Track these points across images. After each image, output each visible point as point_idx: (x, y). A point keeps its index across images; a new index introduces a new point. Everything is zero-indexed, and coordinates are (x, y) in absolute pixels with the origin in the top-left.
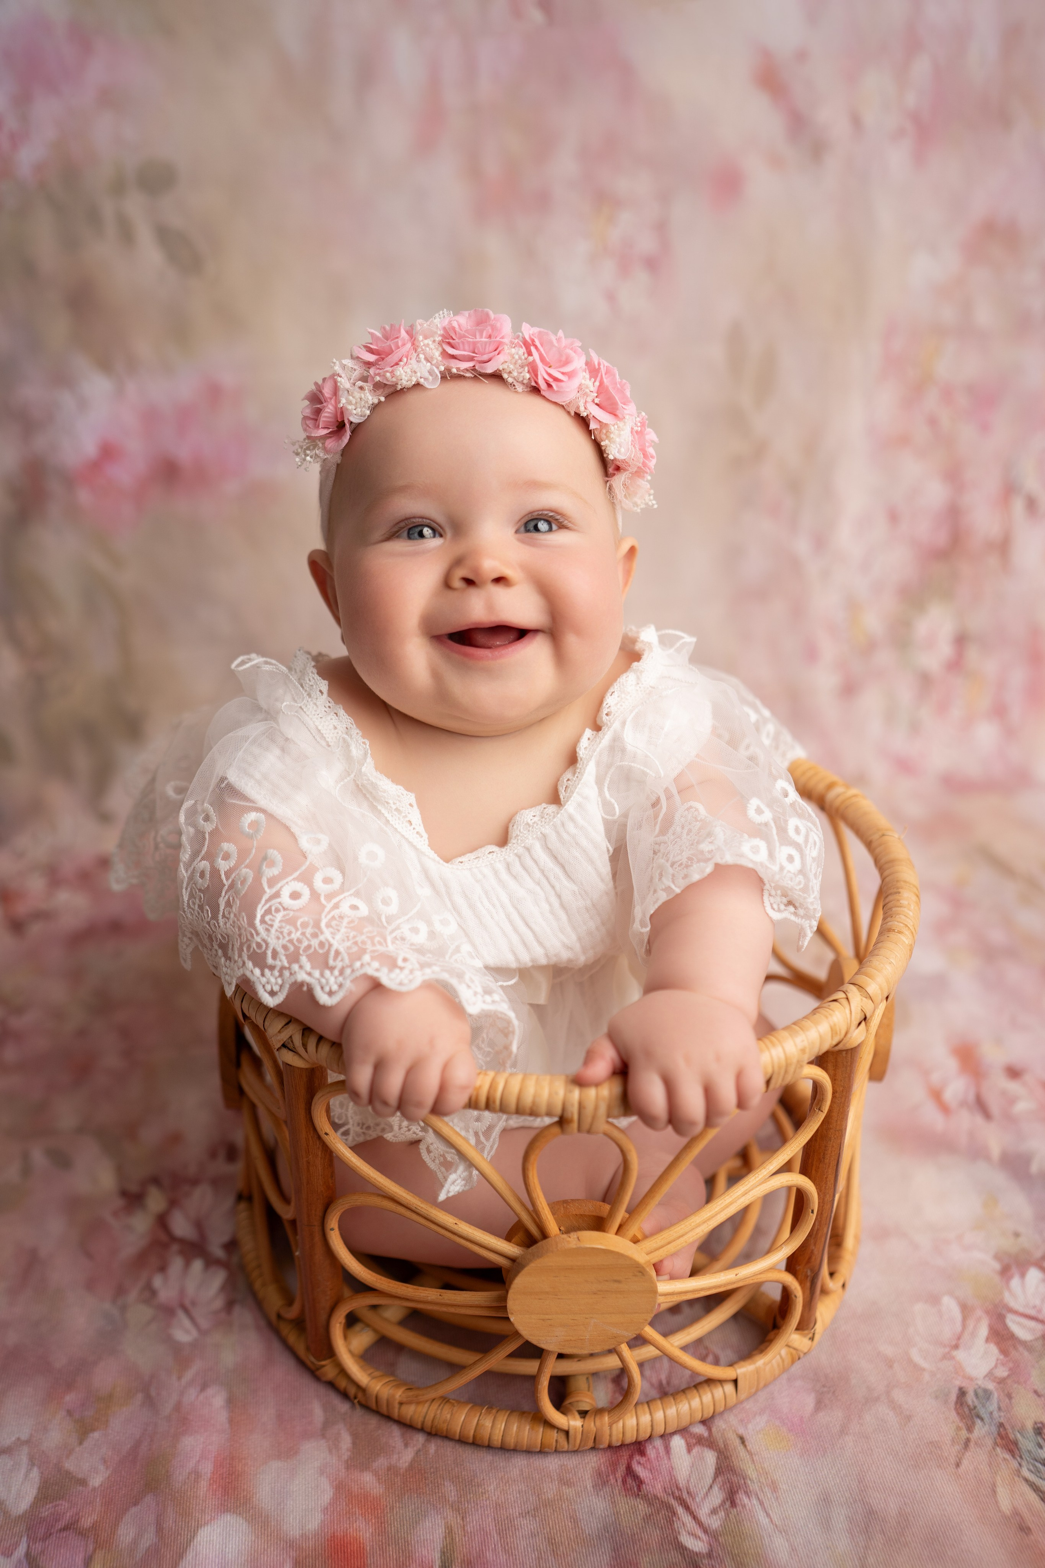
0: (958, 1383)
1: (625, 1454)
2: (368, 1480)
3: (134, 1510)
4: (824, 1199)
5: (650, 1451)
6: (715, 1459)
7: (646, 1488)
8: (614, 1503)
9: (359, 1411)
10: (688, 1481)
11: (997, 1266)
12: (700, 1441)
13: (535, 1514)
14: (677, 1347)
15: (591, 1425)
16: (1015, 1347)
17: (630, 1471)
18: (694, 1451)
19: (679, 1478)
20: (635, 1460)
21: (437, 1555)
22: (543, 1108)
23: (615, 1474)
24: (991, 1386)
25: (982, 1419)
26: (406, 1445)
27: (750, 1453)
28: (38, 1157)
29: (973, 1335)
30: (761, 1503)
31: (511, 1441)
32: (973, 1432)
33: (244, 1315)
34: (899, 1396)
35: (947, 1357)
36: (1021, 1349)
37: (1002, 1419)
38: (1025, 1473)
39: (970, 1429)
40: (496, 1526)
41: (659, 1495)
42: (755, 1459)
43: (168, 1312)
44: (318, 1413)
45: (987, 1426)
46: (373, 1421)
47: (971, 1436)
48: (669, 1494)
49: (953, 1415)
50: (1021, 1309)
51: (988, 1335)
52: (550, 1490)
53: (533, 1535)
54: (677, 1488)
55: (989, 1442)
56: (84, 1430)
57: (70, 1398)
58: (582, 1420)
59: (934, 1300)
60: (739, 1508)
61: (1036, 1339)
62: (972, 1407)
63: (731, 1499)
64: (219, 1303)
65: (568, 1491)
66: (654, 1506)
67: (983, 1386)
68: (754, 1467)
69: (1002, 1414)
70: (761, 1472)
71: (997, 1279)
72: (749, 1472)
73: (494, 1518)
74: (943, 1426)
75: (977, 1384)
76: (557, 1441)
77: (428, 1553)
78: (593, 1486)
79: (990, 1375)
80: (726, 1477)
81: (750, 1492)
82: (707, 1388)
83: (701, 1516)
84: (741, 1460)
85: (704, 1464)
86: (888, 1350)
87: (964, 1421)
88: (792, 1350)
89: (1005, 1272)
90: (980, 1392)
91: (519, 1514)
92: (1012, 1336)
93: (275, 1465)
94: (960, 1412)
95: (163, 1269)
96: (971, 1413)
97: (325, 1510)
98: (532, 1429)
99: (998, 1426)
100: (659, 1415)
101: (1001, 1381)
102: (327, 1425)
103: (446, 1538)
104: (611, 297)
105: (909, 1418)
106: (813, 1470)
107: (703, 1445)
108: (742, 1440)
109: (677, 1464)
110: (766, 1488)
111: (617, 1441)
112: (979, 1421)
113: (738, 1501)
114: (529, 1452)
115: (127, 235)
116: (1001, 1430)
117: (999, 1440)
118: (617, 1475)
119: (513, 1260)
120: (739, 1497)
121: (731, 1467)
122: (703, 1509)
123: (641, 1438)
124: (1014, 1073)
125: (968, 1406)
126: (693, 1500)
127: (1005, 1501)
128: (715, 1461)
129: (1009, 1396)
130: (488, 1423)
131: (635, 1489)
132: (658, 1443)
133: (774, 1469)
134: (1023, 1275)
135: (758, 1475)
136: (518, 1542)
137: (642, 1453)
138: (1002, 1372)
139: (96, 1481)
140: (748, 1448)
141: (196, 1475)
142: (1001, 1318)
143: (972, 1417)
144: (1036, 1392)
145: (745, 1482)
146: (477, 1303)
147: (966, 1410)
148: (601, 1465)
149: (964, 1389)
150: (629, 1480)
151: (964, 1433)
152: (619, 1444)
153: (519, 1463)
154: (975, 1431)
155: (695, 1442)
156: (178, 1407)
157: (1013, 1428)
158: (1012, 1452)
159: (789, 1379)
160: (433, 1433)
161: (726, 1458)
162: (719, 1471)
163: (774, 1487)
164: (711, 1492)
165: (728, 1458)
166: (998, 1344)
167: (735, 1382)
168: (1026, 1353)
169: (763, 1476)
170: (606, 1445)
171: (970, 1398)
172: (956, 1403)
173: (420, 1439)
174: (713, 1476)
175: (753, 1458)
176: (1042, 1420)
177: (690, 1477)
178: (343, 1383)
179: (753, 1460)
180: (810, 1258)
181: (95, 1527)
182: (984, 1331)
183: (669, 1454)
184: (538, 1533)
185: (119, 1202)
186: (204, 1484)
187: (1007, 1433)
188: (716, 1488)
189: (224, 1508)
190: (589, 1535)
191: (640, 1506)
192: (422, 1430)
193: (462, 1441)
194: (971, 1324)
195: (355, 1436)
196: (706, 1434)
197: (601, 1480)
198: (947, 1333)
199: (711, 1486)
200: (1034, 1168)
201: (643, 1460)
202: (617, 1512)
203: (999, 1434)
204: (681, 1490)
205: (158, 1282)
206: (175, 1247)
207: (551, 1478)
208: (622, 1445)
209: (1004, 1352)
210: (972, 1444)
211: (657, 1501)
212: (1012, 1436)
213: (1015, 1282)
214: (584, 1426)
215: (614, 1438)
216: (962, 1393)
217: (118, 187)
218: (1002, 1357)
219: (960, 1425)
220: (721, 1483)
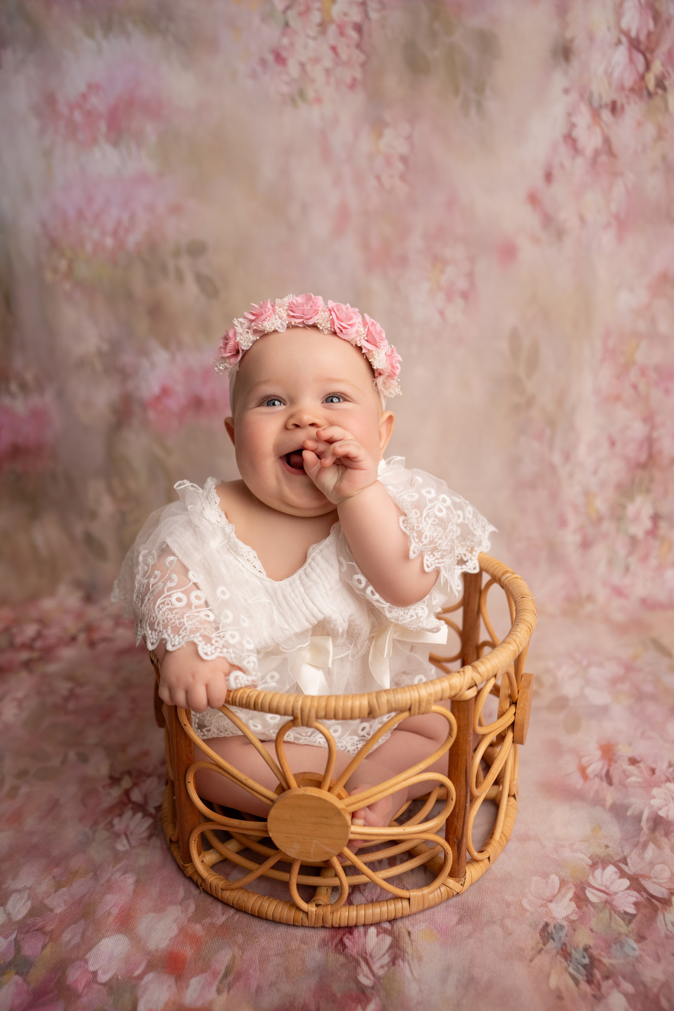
0: (546, 920)
1: (341, 932)
2: (198, 928)
3: (73, 926)
4: (460, 793)
5: (356, 933)
6: (391, 941)
7: (347, 951)
8: (327, 955)
9: (203, 895)
10: (372, 950)
11: (590, 862)
12: (385, 931)
13: (282, 956)
14: (381, 878)
15: (321, 910)
16: (587, 906)
17: (341, 941)
18: (380, 936)
19: (368, 948)
20: (346, 936)
21: (223, 969)
22: (282, 710)
23: (332, 942)
24: (565, 923)
25: (553, 939)
26: (223, 914)
27: (412, 941)
28: (72, 755)
29: (563, 896)
30: (410, 966)
31: (277, 916)
32: (546, 945)
33: (156, 842)
34: (508, 923)
35: (542, 906)
36: (590, 906)
37: (566, 941)
38: (571, 970)
39: (545, 944)
40: (259, 958)
41: (353, 955)
42: (413, 944)
43: (117, 835)
44: (181, 893)
45: (556, 943)
46: (209, 900)
47: (544, 947)
48: (359, 955)
49: (537, 936)
50: (597, 886)
51: (573, 897)
52: (294, 945)
53: (278, 965)
54: (365, 953)
55: (554, 952)
56: (59, 886)
57: (56, 871)
58: (316, 908)
59: (546, 876)
60: (396, 967)
61: (601, 903)
62: (550, 933)
63: (393, 961)
64: (145, 835)
65: (304, 947)
66: (349, 959)
67: (561, 923)
68: (411, 948)
69: (567, 938)
70: (415, 950)
71: (588, 868)
72: (408, 950)
73: (260, 955)
74: (529, 940)
75: (558, 922)
76: (302, 919)
77: (219, 967)
78: (318, 946)
79: (567, 918)
80: (394, 951)
81: (405, 959)
82: (392, 902)
83: (374, 968)
84: (405, 943)
85: (384, 943)
86: (510, 898)
87: (543, 939)
88: (448, 888)
89: (593, 866)
90: (558, 926)
91: (274, 954)
92: (587, 899)
93: (151, 915)
94: (542, 934)
95: (120, 815)
96: (548, 936)
97: (171, 939)
98: (289, 910)
99: (562, 945)
100: (362, 912)
101: (572, 922)
102: (184, 899)
103: (231, 961)
104: (442, 313)
105: (510, 934)
106: (445, 954)
107: (386, 933)
108: (409, 933)
109: (369, 941)
110: (415, 959)
111: (336, 923)
112: (552, 941)
113: (397, 963)
114: (288, 925)
115: (180, 277)
116: (564, 947)
117: (561, 952)
118: (333, 942)
119: (272, 801)
120: (398, 962)
121: (398, 945)
122: (376, 965)
123: (350, 925)
124: (633, 761)
125: (548, 932)
126: (372, 960)
127: (553, 982)
128: (390, 942)
129: (574, 930)
130: (266, 904)
131: (341, 950)
132: (361, 929)
133: (423, 951)
134: (604, 869)
135: (412, 952)
136: (269, 968)
137: (351, 933)
138: (574, 917)
139: (58, 911)
140: (411, 938)
141: (109, 913)
142: (583, 889)
143: (548, 938)
144: (591, 930)
145: (404, 955)
146: (257, 827)
147: (546, 934)
148: (326, 936)
149: (549, 924)
150: (339, 946)
151: (541, 946)
152: (337, 926)
153: (282, 929)
154: (547, 945)
155: (381, 931)
156: (109, 880)
157: (571, 946)
158: (566, 959)
159: (446, 907)
160: (240, 910)
161: (397, 941)
162: (391, 947)
163: (420, 959)
164: (383, 957)
165: (398, 941)
166: (576, 903)
167: (409, 899)
168: (592, 909)
169: (415, 953)
170: (329, 925)
171: (551, 929)
172: (541, 930)
173: (232, 911)
174: (387, 949)
175: (412, 943)
176: (590, 944)
177: (374, 948)
178: (195, 878)
179: (412, 944)
180: (455, 831)
181: (52, 932)
182: (570, 895)
183: (366, 935)
184: (281, 964)
185: (108, 781)
186: (111, 918)
187: (566, 949)
188: (387, 956)
189: (119, 931)
190: (309, 969)
191: (341, 959)
192: (232, 907)
193: (252, 915)
194: (564, 890)
195: (197, 907)
196: (390, 928)
197: (324, 943)
198: (548, 893)
199: (384, 955)
200: (629, 813)
201: (350, 937)
202: (327, 960)
203: (562, 949)
204: (367, 954)
205: (116, 821)
206: (130, 806)
207: (297, 939)
208: (340, 928)
209: (579, 907)
210: (543, 952)
211: (351, 958)
212: (569, 950)
213: (598, 872)
214: (317, 911)
215: (334, 922)
216: (547, 925)
217: (177, 254)
218: (577, 909)
219: (540, 941)
220: (390, 953)
